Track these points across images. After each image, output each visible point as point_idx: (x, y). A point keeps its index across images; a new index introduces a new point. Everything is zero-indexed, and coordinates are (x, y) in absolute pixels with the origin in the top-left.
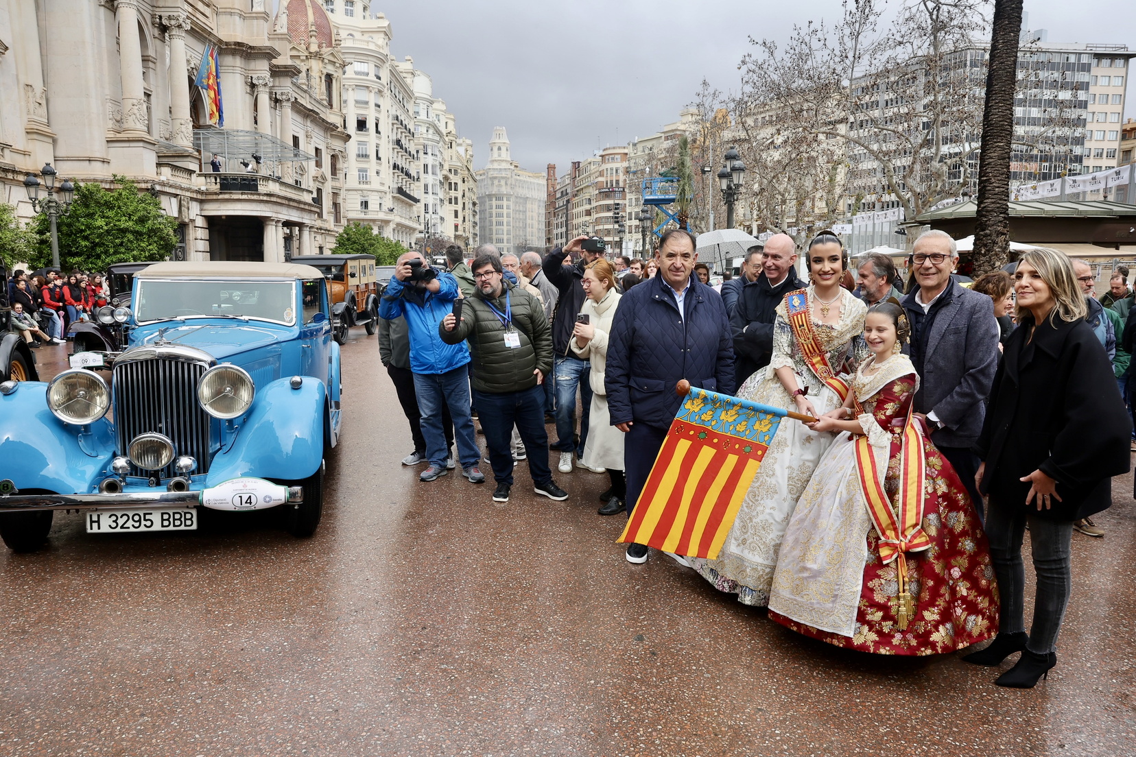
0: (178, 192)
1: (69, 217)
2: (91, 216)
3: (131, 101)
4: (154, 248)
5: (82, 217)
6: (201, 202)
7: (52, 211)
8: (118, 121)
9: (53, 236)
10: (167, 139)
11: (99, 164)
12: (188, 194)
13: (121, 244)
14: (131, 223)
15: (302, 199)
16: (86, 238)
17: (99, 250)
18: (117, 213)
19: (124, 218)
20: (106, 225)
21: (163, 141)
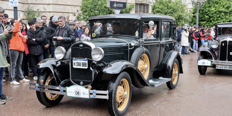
1: (203, 7)
2: (210, 7)
5: (207, 7)
7: (198, 6)
9: (197, 15)
13: (219, 17)
14: (224, 9)
16: (207, 15)
17: (211, 19)
18: (219, 5)
19: (221, 7)
20: (215, 10)
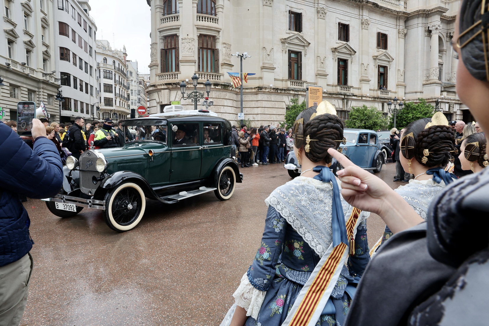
0: (449, 101)
1: (401, 114)
3: (433, 69)
5: (405, 114)
7: (396, 112)
8: (428, 77)
10: (448, 80)
11: (419, 93)
12: (454, 102)
18: (417, 112)
20: (412, 116)
21: (447, 82)
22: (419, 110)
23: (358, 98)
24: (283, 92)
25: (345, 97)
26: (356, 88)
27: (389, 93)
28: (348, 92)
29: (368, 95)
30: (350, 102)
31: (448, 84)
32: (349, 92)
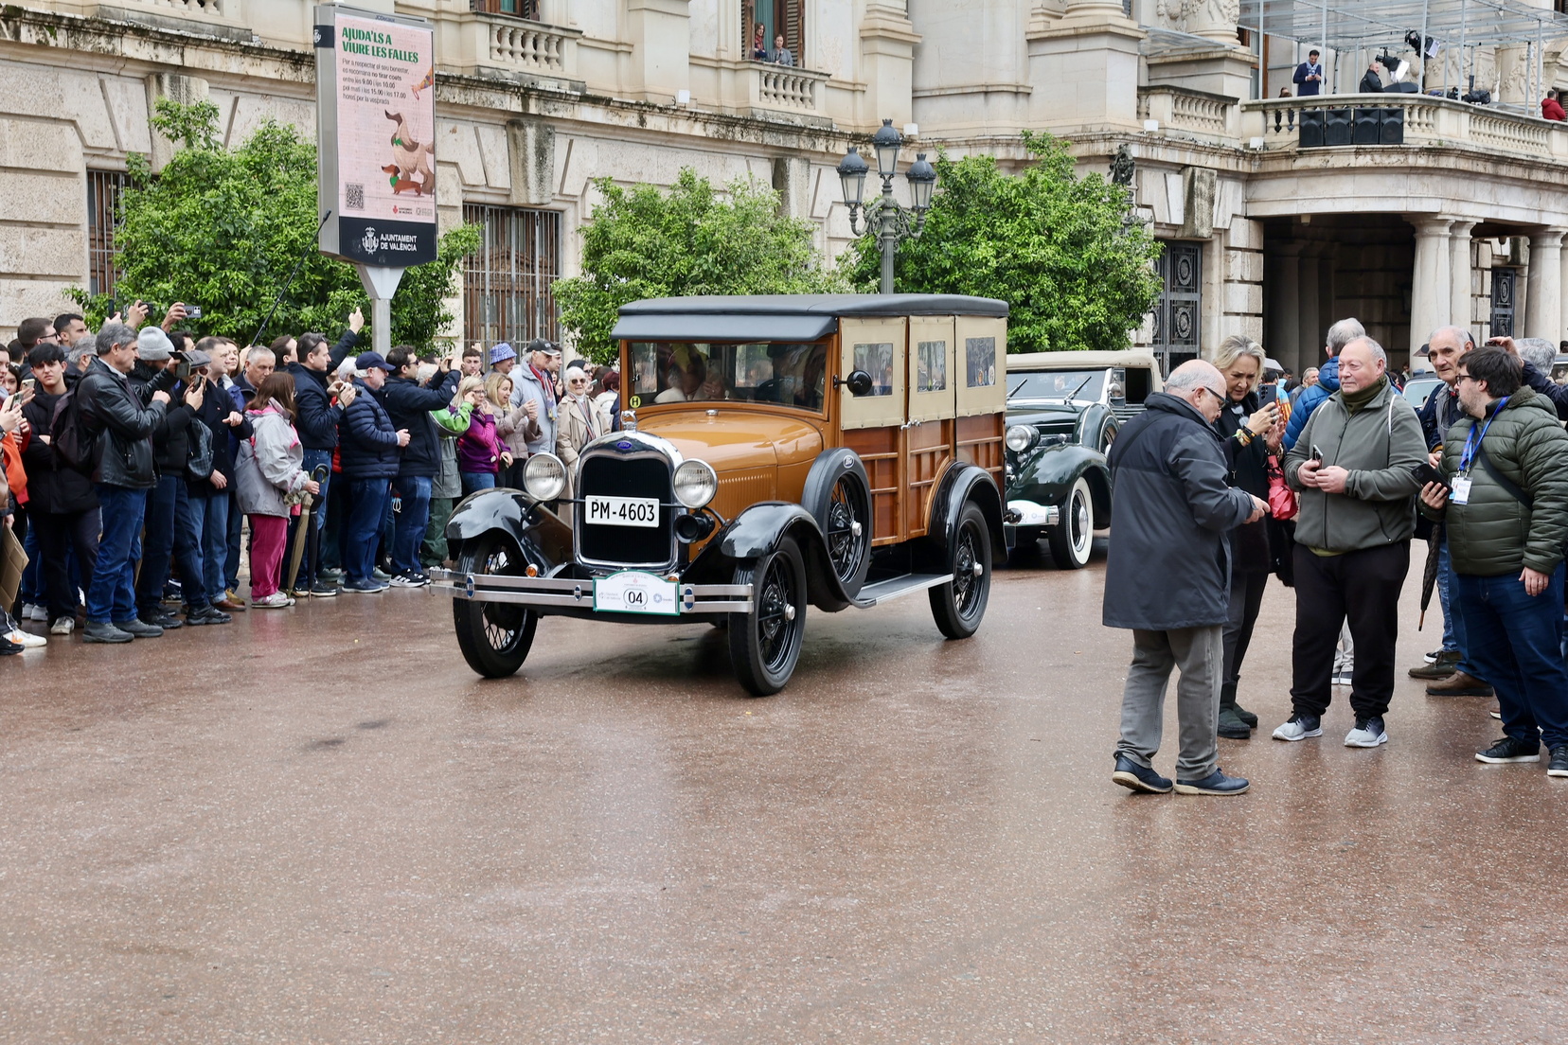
0: (1188, 158)
1: (923, 239)
2: (966, 235)
4: (1098, 310)
5: (947, 240)
6: (1249, 179)
7: (888, 229)
10: (1174, 18)
11: (1006, 101)
12: (1215, 162)
14: (1050, 250)
15: (1544, 156)
18: (1023, 227)
19: (1036, 238)
20: (997, 257)
21: (1164, 26)
22: (1038, 216)
23: (615, 121)
24: (62, 39)
25: (525, 105)
26: (599, 45)
27: (819, 88)
28: (544, 68)
29: (683, 98)
30: (559, 146)
31: (1175, 40)
32: (555, 70)
